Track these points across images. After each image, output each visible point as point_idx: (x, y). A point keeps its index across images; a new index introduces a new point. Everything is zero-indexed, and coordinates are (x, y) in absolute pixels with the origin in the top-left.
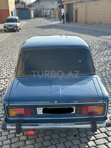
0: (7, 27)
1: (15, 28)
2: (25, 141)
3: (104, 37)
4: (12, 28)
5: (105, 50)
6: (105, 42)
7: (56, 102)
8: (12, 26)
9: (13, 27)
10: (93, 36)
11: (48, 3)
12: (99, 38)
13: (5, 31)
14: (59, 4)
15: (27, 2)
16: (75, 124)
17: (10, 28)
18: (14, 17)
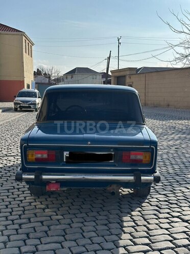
0: (20, 104)
1: (31, 106)
2: (44, 209)
3: (171, 121)
4: (27, 105)
5: (171, 134)
6: (172, 126)
7: (89, 143)
8: (27, 102)
9: (29, 104)
10: (154, 120)
11: (86, 76)
12: (164, 122)
13: (16, 110)
14: (104, 79)
15: (53, 75)
16: (114, 176)
17: (24, 105)
18: (31, 90)
